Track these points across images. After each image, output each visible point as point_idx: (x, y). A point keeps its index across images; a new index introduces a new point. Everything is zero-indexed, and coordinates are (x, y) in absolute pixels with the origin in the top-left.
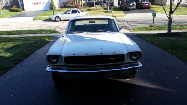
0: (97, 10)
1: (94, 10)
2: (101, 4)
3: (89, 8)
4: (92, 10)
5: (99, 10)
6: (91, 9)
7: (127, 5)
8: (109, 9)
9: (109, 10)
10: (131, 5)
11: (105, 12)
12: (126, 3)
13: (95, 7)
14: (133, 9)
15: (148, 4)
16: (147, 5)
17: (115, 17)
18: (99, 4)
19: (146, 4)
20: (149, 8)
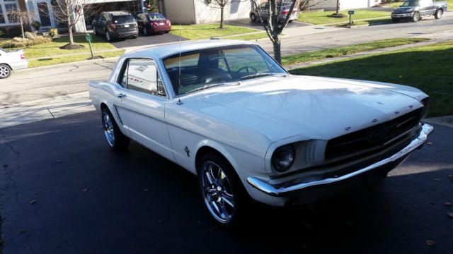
0: (34, 44)
1: (27, 45)
2: (37, 28)
3: (9, 42)
4: (21, 46)
5: (41, 46)
6: (16, 43)
7: (116, 26)
8: (72, 39)
9: (73, 43)
10: (127, 26)
11: (62, 48)
12: (114, 23)
13: (26, 37)
14: (133, 37)
15: (164, 22)
16: (162, 24)
17: (101, 57)
18: (32, 28)
19: (159, 22)
20: (167, 32)
